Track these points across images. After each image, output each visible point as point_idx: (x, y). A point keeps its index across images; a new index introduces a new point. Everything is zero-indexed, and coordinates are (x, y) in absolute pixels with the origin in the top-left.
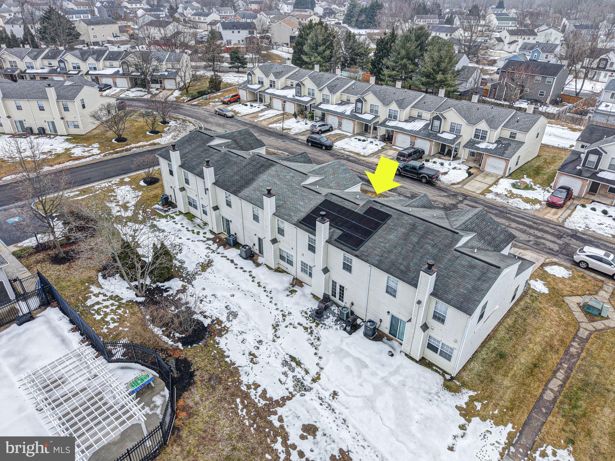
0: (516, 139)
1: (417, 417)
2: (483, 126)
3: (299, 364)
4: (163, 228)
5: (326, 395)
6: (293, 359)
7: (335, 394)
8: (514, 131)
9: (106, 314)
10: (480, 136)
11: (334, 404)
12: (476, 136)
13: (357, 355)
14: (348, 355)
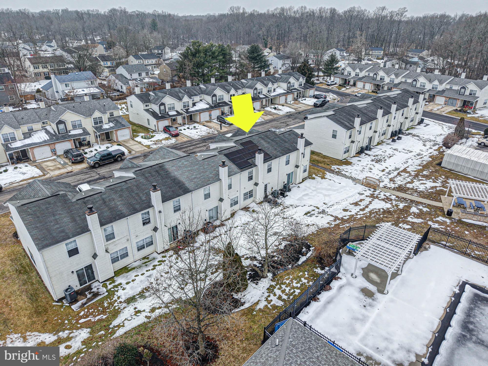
0: (114, 116)
1: (329, 187)
2: (97, 114)
3: (309, 212)
4: (139, 290)
5: (325, 206)
6: (306, 214)
7: (324, 203)
8: (111, 111)
9: (293, 288)
10: (98, 122)
11: (329, 205)
12: (96, 123)
13: (301, 195)
14: (301, 198)
